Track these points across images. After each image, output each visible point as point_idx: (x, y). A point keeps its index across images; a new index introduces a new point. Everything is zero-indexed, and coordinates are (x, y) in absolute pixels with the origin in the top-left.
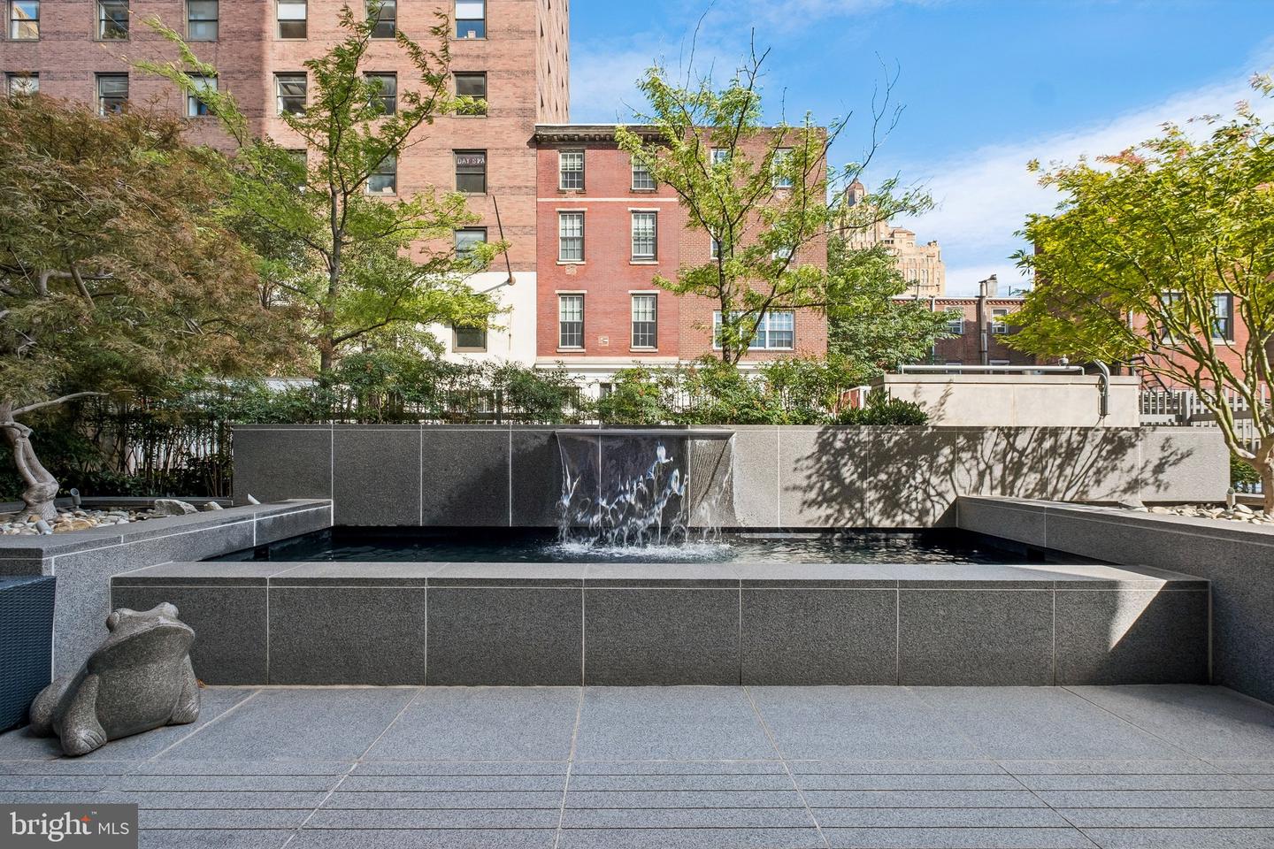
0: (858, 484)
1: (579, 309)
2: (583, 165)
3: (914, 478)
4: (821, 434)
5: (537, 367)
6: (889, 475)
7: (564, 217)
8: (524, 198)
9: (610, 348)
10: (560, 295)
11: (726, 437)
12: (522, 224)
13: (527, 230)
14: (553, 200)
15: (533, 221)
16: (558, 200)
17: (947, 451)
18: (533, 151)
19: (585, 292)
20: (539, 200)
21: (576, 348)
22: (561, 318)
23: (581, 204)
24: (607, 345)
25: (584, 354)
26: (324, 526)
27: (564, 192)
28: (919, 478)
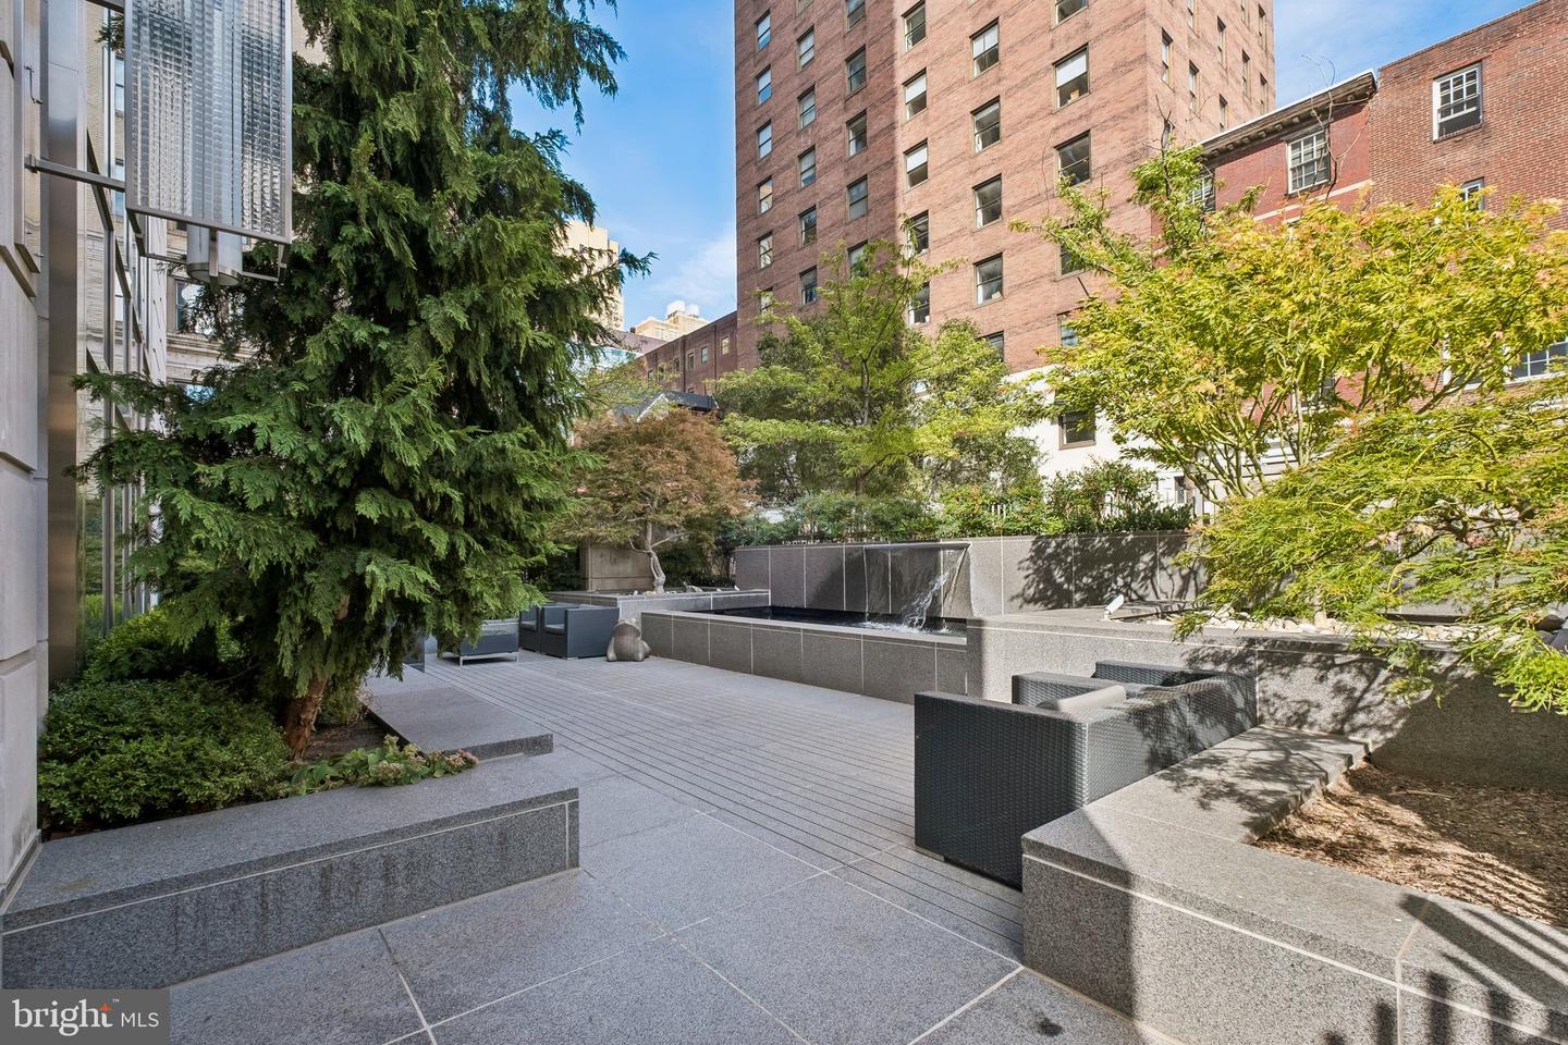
0: (1066, 586)
2: (1213, 191)
3: (1116, 582)
4: (1034, 543)
6: (1094, 579)
17: (1147, 558)
26: (763, 605)
28: (1120, 582)
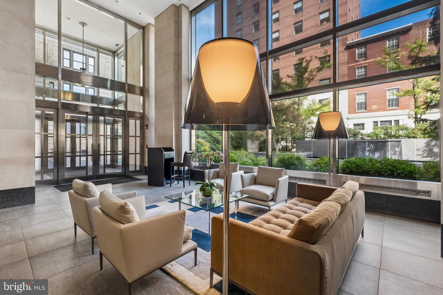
1: (364, 98)
2: (366, 51)
5: (348, 118)
7: (358, 68)
8: (343, 66)
9: (377, 109)
10: (357, 94)
11: (400, 141)
12: (342, 74)
13: (344, 76)
14: (354, 64)
15: (347, 72)
16: (356, 64)
18: (347, 51)
19: (367, 92)
20: (349, 65)
21: (363, 110)
22: (357, 101)
23: (365, 63)
24: (376, 108)
25: (366, 112)
27: (358, 61)
